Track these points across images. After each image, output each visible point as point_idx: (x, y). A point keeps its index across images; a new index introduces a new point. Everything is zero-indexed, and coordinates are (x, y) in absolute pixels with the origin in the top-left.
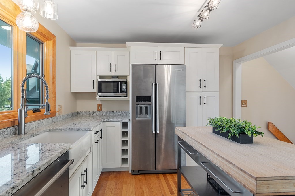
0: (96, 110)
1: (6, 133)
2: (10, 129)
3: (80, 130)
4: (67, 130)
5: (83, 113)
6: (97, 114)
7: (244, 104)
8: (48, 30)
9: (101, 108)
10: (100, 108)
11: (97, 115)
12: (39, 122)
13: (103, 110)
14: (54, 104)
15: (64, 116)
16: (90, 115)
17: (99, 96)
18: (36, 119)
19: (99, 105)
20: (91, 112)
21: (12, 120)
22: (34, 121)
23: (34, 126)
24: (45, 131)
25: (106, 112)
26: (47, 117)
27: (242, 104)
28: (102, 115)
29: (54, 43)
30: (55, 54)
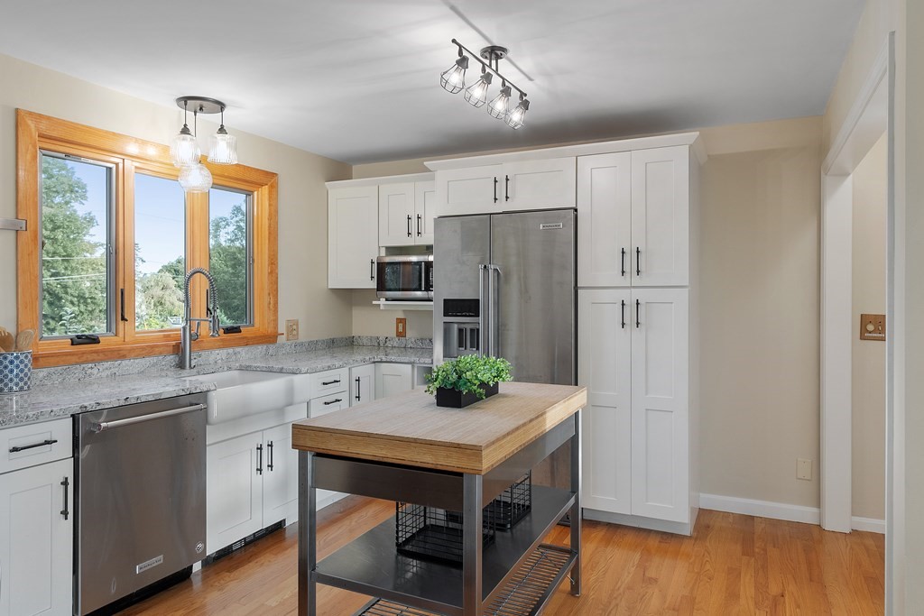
0: (394, 334)
1: (164, 363)
2: (168, 358)
3: (284, 371)
4: (264, 369)
5: (365, 341)
6: (395, 344)
7: (870, 327)
8: (254, 169)
9: (404, 328)
10: (401, 330)
11: (393, 347)
12: (231, 351)
13: (409, 334)
14: (272, 318)
15: (302, 344)
16: (379, 345)
17: (387, 300)
18: (225, 345)
19: (399, 321)
20: (382, 339)
21: (174, 343)
22: (219, 348)
23: (219, 357)
24: (230, 369)
25: (413, 340)
26: (253, 344)
27: (863, 330)
28: (405, 347)
29: (274, 188)
30: (277, 212)
